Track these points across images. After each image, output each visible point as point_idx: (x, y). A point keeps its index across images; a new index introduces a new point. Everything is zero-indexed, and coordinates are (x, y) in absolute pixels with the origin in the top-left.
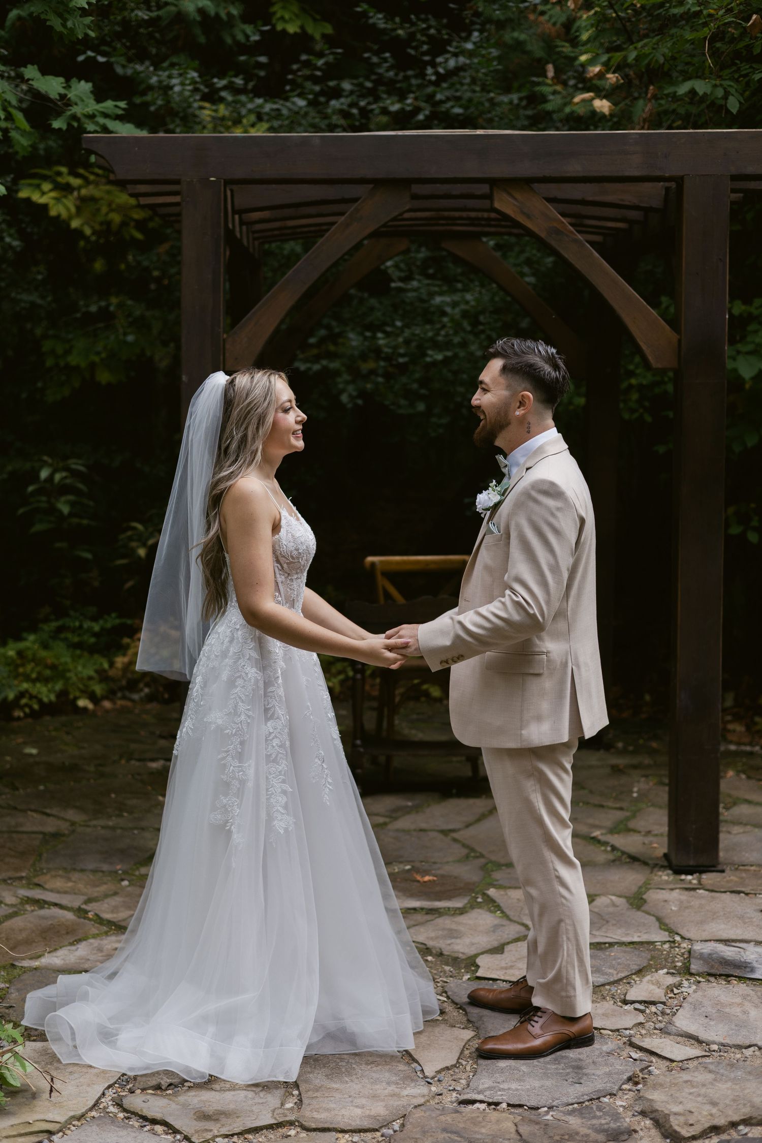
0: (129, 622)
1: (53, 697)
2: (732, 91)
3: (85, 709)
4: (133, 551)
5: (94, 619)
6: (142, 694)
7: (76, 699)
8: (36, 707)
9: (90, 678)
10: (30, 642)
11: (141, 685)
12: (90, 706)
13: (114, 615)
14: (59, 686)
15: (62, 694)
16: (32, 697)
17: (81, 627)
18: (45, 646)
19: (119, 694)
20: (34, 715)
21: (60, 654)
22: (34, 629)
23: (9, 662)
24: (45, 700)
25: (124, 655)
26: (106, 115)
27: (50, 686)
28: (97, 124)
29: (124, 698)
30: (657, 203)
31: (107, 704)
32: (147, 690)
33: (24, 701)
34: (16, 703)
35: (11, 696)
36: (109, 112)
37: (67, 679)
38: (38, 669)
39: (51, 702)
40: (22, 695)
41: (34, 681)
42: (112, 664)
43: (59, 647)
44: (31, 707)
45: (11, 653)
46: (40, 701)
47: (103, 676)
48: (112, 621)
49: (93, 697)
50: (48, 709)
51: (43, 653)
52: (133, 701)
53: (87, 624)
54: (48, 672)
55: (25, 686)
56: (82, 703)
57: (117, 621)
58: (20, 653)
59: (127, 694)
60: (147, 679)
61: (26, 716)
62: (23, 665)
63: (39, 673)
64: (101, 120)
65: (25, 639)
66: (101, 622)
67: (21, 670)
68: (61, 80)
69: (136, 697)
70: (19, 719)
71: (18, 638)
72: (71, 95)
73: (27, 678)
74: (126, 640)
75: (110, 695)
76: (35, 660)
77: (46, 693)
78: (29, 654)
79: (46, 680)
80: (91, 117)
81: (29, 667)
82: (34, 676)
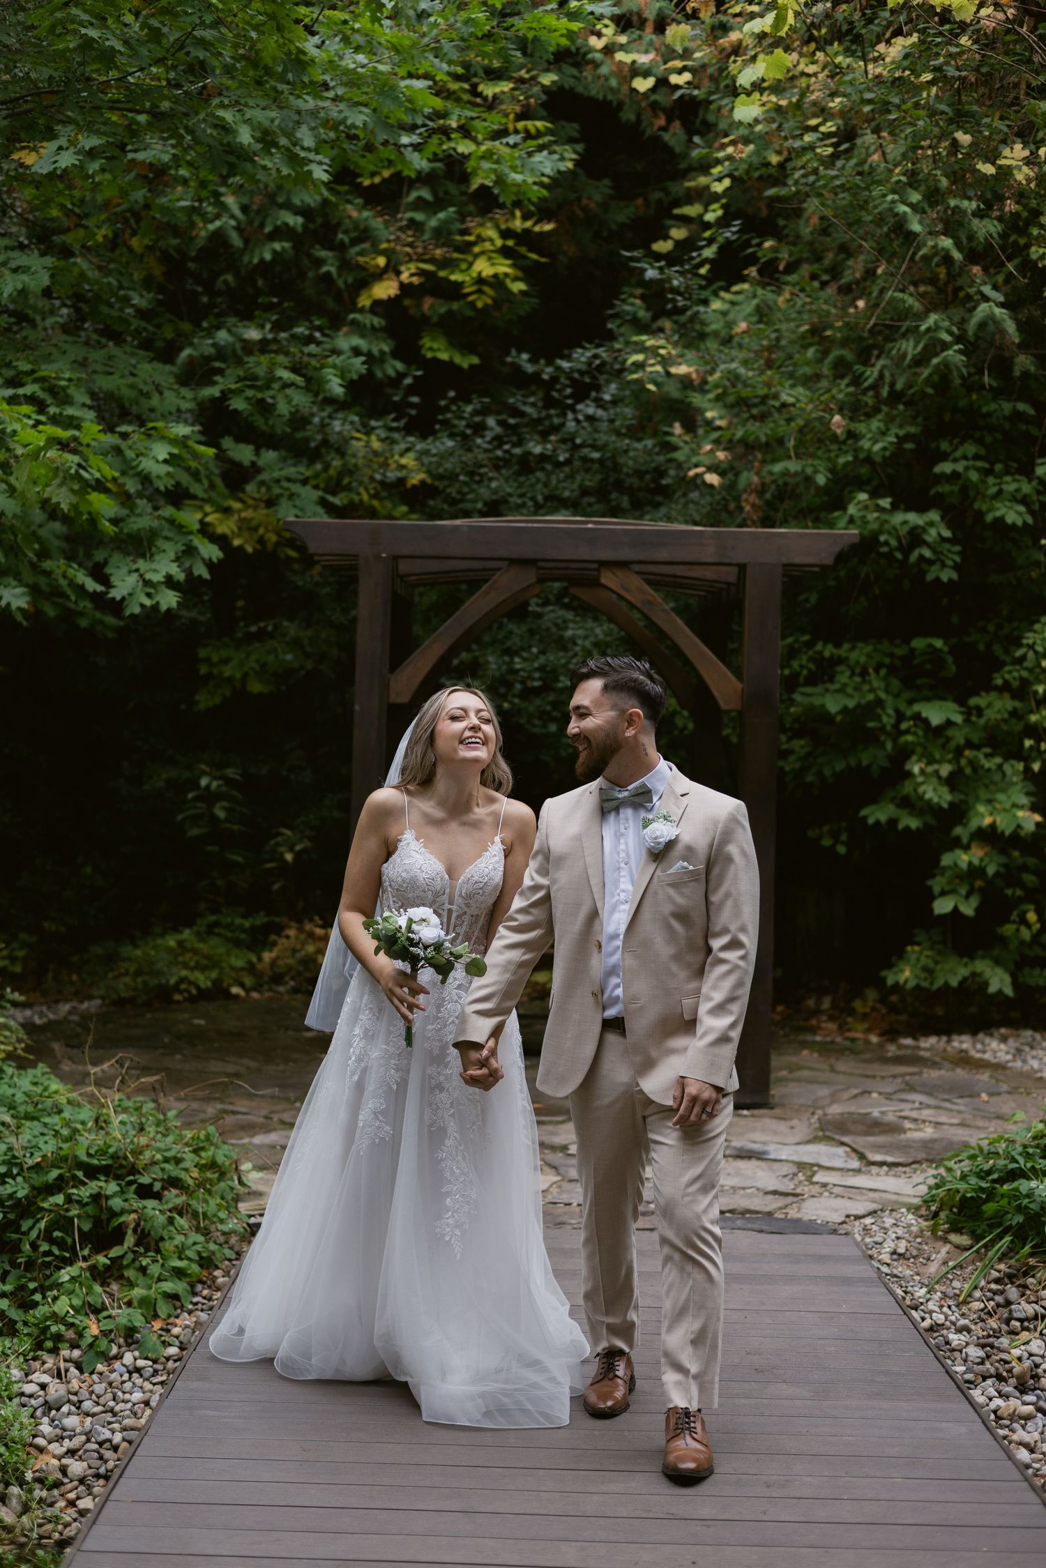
0: (277, 920)
1: (209, 984)
2: (821, 469)
3: (237, 997)
4: (282, 854)
5: (245, 917)
6: (288, 987)
7: (230, 985)
8: (194, 992)
9: (242, 969)
10: (187, 934)
11: (287, 979)
12: (242, 993)
13: (262, 914)
14: (214, 974)
15: (217, 983)
16: (190, 983)
17: (232, 924)
18: (203, 940)
19: (266, 987)
20: (192, 999)
21: (214, 946)
22: (189, 924)
23: (170, 950)
24: (203, 986)
25: (271, 951)
26: (289, 480)
27: (207, 973)
28: (282, 487)
29: (270, 990)
30: (733, 579)
31: (255, 995)
32: (292, 983)
33: (183, 986)
34: (176, 988)
35: (173, 981)
36: (293, 476)
37: (221, 969)
38: (196, 958)
39: (208, 989)
40: (182, 980)
41: (192, 969)
42: (260, 959)
43: (214, 941)
44: (189, 992)
45: (172, 943)
46: (198, 988)
47: (251, 969)
48: (260, 919)
49: (242, 985)
50: (204, 995)
51: (201, 946)
52: (278, 992)
53: (238, 921)
54: (205, 962)
55: (184, 973)
56: (235, 990)
57: (265, 920)
58: (180, 944)
59: (274, 987)
60: (293, 973)
61: (185, 1000)
62: (182, 954)
63: (197, 963)
64: (285, 484)
65: (181, 932)
66: (251, 920)
67: (180, 959)
68: (251, 447)
69: (281, 989)
70: (178, 1002)
71: (176, 930)
72: (260, 463)
73: (186, 966)
74: (273, 937)
75: (257, 988)
76: (195, 951)
77: (203, 980)
78: (188, 945)
79: (204, 969)
80: (278, 481)
81: (188, 956)
82: (192, 964)
